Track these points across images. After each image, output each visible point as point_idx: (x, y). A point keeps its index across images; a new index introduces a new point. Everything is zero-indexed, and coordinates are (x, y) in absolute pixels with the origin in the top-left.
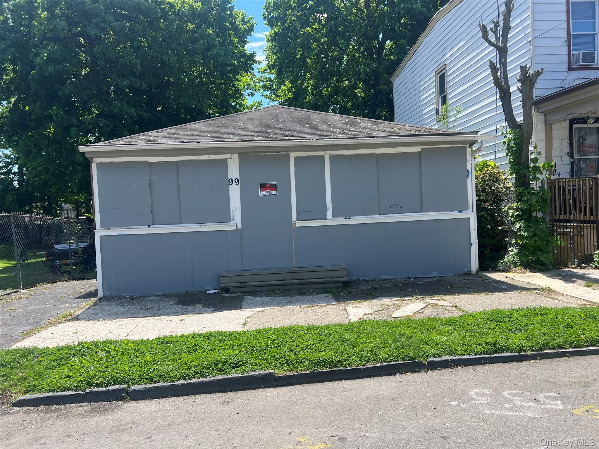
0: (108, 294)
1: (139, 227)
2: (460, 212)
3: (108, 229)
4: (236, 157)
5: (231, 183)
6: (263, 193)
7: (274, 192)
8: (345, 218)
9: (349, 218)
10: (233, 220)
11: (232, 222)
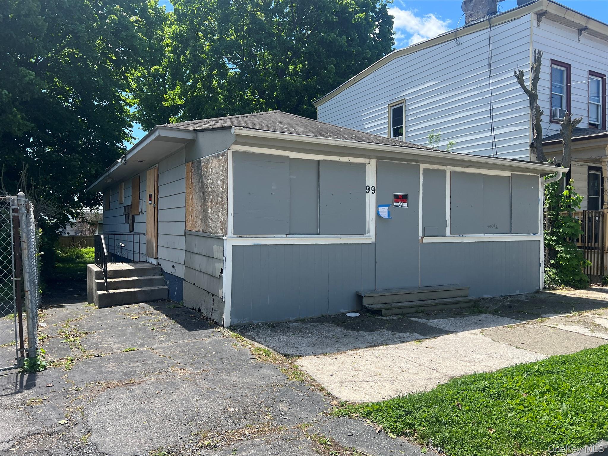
0: (236, 322)
1: (276, 235)
2: (534, 235)
3: (241, 237)
4: (374, 162)
5: (368, 191)
6: (396, 204)
7: (405, 204)
8: (460, 236)
9: (463, 236)
10: (368, 233)
11: (367, 235)
